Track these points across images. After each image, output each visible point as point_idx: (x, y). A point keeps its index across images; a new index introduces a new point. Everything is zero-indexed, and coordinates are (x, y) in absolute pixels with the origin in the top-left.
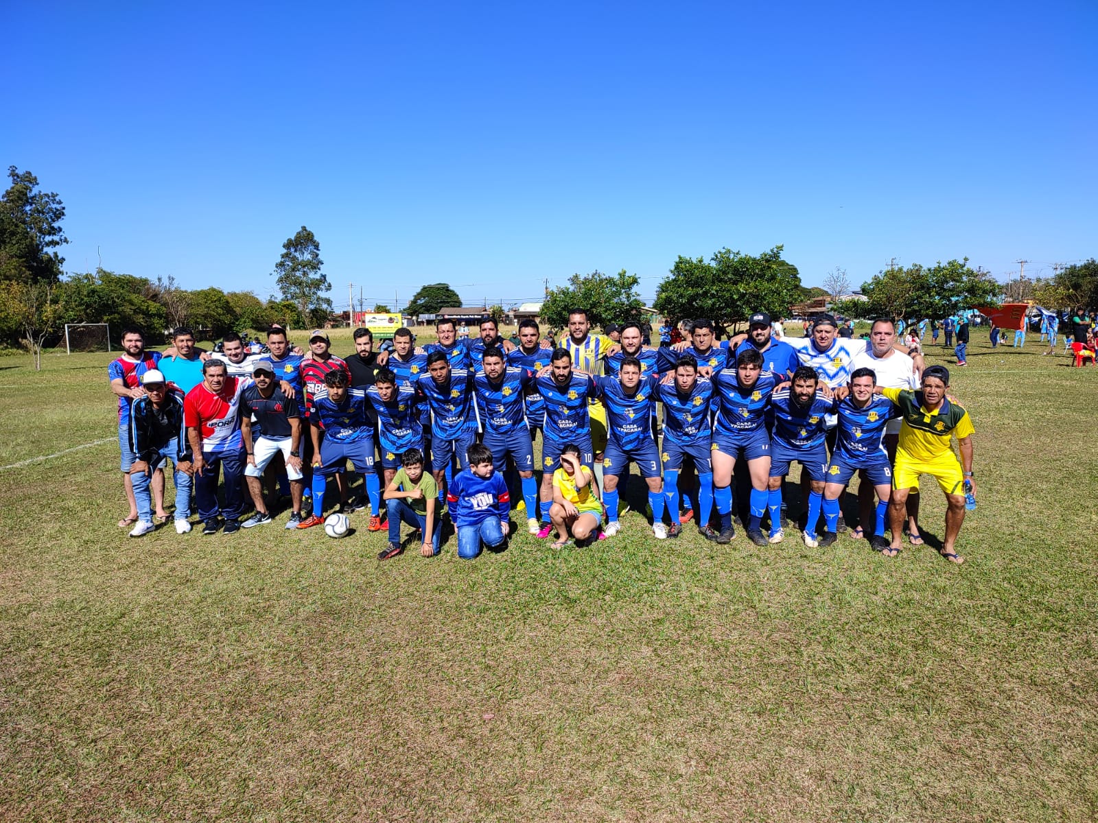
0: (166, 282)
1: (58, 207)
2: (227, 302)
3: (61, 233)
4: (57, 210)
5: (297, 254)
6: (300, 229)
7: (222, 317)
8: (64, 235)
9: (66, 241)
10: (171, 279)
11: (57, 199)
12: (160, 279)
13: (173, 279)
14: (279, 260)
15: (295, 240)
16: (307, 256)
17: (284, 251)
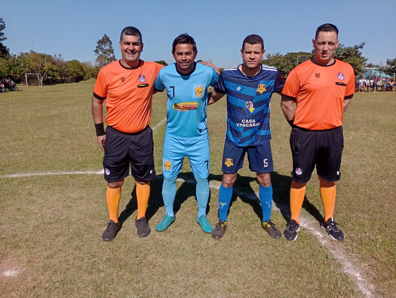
0: (58, 56)
1: (3, 24)
2: (82, 66)
3: (4, 35)
4: (2, 25)
5: (103, 46)
6: (104, 36)
7: (80, 73)
8: (5, 36)
9: (6, 38)
10: (60, 55)
11: (3, 21)
12: (55, 56)
13: (61, 56)
14: (95, 49)
15: (102, 40)
16: (108, 48)
17: (98, 45)
